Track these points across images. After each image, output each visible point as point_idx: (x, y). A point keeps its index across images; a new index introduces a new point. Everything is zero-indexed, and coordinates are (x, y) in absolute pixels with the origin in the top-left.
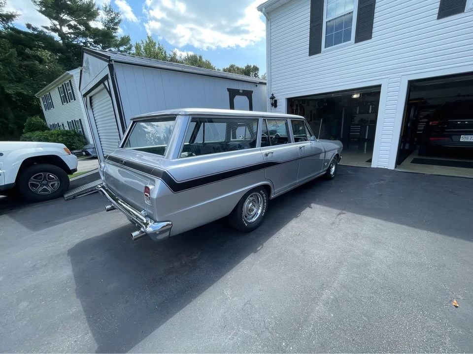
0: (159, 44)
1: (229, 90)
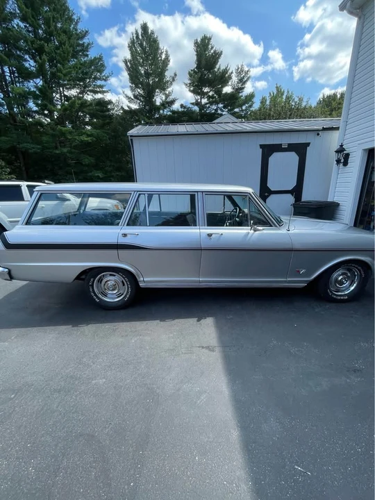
0: (288, 92)
1: (262, 146)
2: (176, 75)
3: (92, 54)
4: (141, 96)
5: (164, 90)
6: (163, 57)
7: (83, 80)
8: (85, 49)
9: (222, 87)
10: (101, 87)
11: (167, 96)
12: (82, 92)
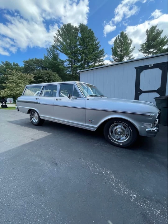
1: (136, 68)
2: (134, 47)
3: (100, 49)
4: (117, 60)
5: (128, 55)
6: (129, 42)
7: (95, 59)
8: (97, 48)
9: (162, 47)
10: (102, 59)
11: (130, 57)
12: (95, 63)
